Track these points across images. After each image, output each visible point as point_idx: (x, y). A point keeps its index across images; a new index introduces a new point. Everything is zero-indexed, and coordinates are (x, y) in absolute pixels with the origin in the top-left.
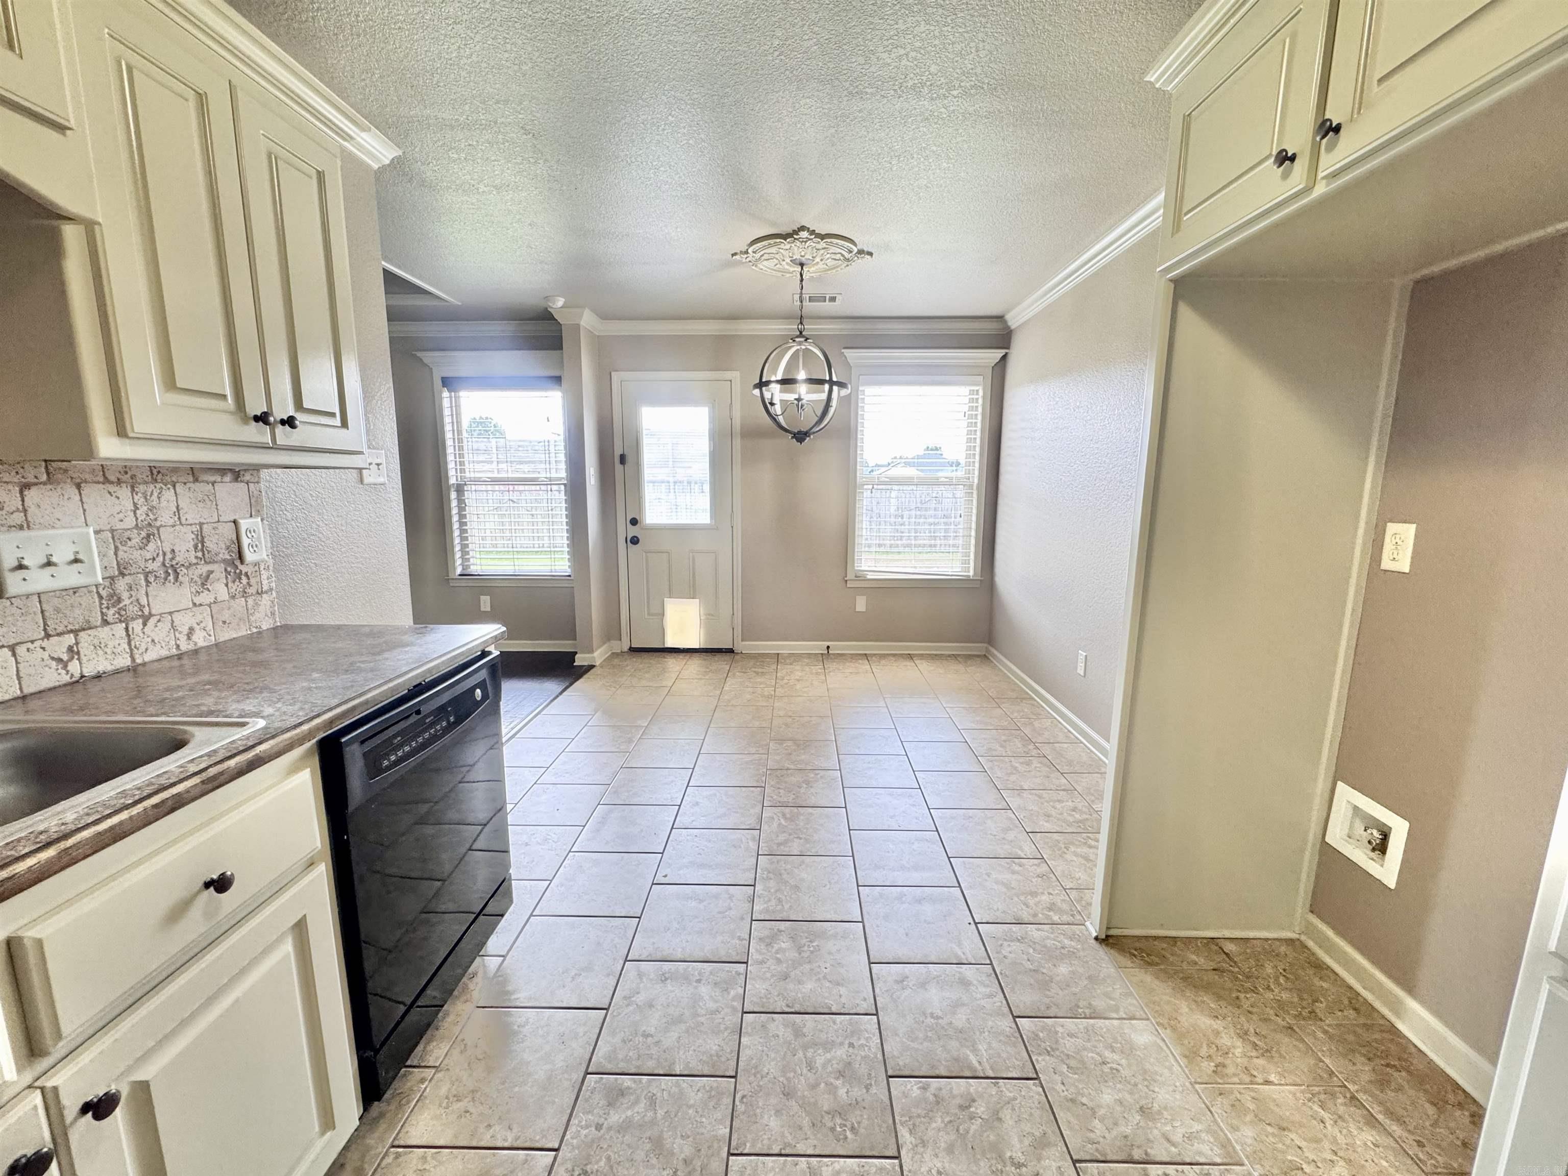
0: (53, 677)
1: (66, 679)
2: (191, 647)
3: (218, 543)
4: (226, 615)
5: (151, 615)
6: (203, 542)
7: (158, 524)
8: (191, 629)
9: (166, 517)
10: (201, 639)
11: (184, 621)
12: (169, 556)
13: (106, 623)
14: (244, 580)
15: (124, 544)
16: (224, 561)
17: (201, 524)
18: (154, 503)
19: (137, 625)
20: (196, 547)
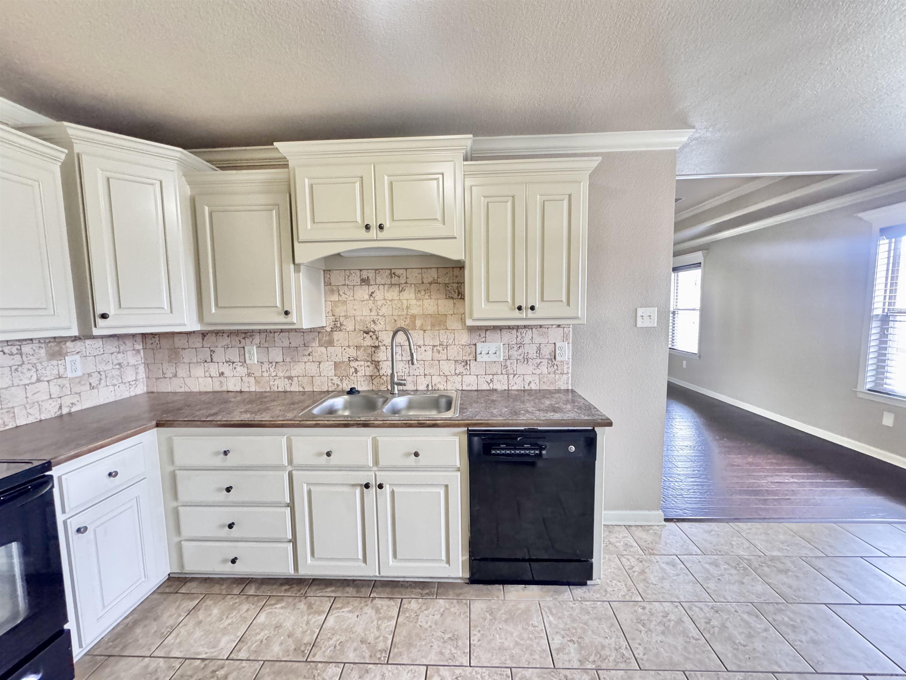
0: (485, 387)
1: (489, 388)
2: (529, 388)
3: (546, 351)
4: (545, 380)
5: (516, 374)
6: (540, 350)
7: (524, 343)
8: (530, 382)
9: (527, 340)
10: (533, 387)
11: (528, 379)
12: (526, 354)
13: (502, 374)
14: (555, 367)
15: (511, 349)
16: (548, 359)
17: (540, 344)
18: (524, 336)
19: (511, 377)
20: (537, 352)
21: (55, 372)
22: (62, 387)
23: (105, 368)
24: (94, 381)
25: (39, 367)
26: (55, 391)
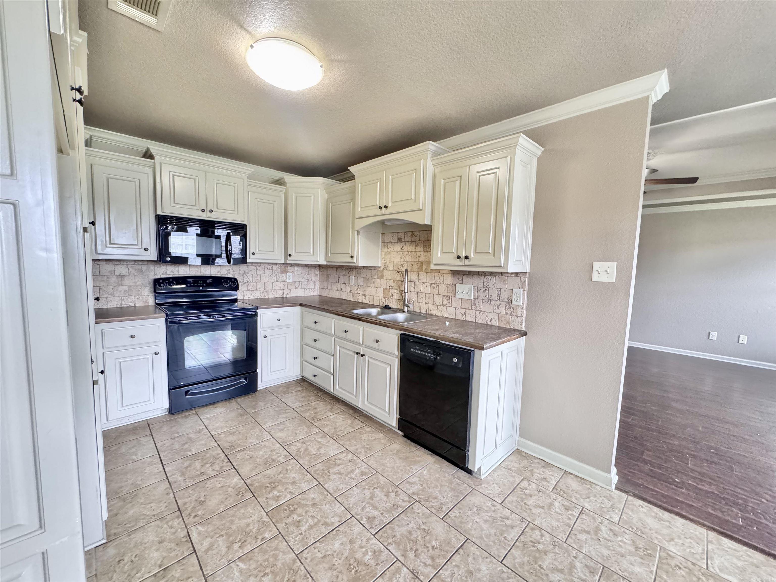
0: (460, 317)
1: (462, 319)
2: (490, 324)
3: (505, 295)
4: (503, 319)
5: (482, 311)
6: (500, 294)
7: (488, 287)
8: (492, 319)
9: (491, 285)
10: (494, 323)
11: (491, 316)
12: (490, 296)
13: (472, 309)
14: (512, 310)
15: (479, 291)
16: (506, 302)
17: (501, 289)
18: (489, 281)
19: (478, 312)
20: (498, 295)
21: (283, 279)
22: (284, 285)
23: (302, 280)
24: (297, 285)
25: (278, 276)
26: (282, 286)
